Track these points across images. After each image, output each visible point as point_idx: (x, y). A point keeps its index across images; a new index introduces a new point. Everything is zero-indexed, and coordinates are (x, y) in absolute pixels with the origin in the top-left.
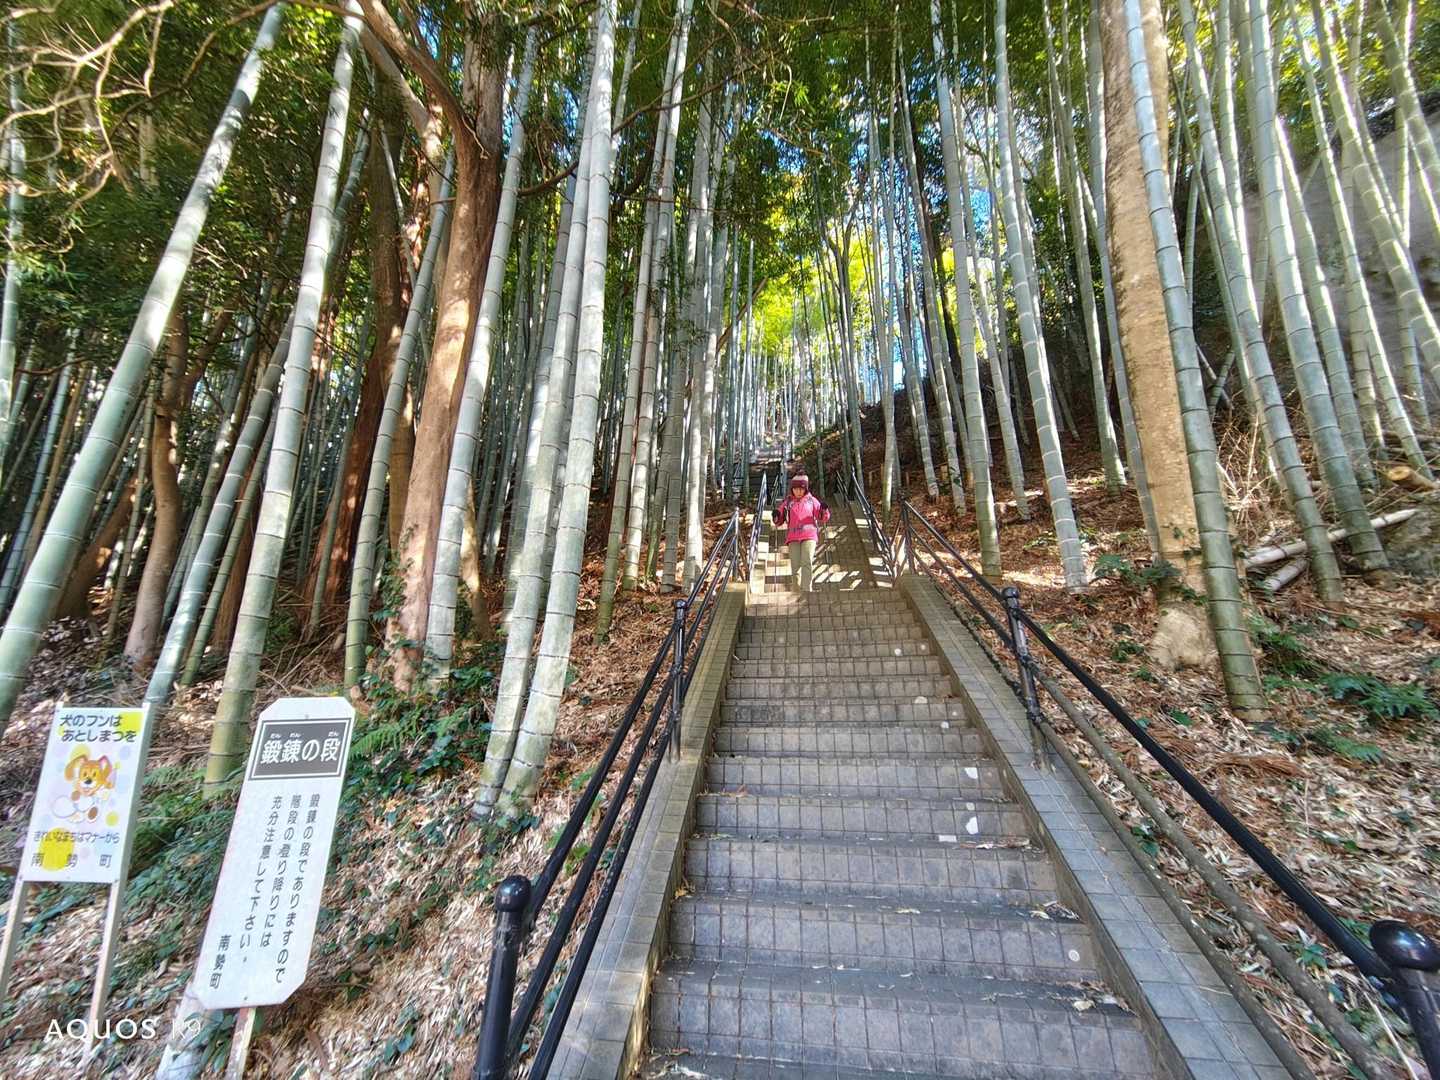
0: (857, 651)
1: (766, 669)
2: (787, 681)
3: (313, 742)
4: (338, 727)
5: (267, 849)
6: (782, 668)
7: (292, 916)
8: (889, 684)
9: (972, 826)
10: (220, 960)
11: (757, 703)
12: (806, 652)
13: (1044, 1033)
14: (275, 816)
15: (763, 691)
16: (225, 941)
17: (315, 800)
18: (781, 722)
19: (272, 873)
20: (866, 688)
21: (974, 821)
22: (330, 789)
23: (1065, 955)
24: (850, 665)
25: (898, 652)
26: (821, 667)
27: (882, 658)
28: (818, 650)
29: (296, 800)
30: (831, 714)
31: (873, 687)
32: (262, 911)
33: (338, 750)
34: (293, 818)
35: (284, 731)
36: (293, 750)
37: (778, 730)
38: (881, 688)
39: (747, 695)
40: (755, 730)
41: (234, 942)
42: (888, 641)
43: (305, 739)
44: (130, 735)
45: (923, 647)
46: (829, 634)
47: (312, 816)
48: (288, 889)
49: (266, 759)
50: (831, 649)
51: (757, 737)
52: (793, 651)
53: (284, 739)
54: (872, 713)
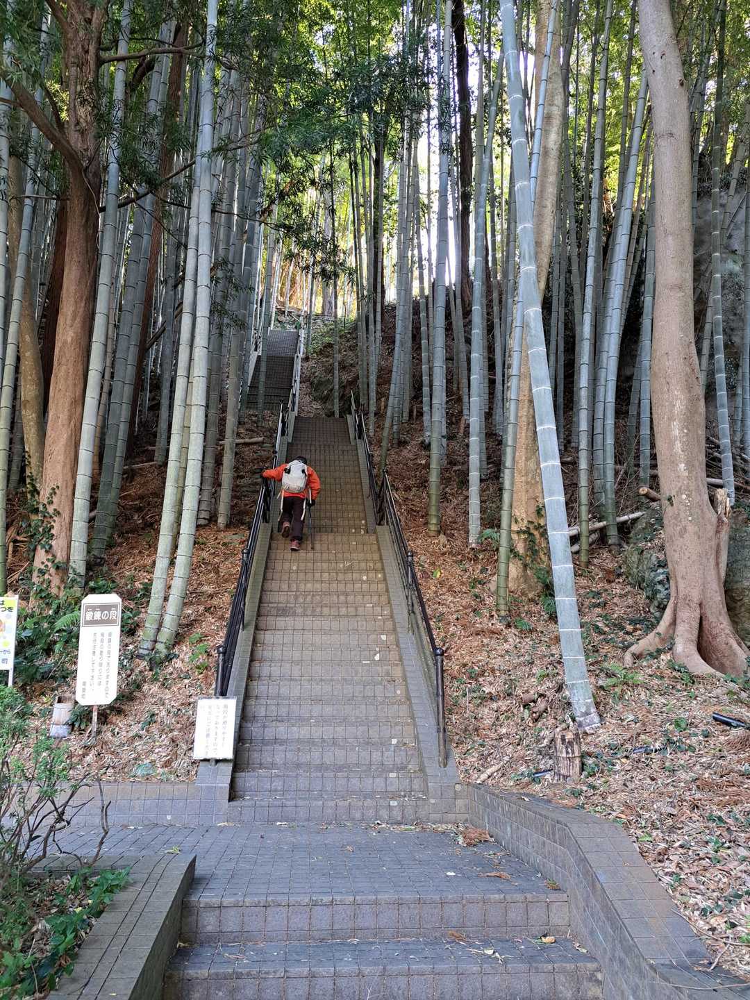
0: (341, 577)
1: (285, 587)
2: (298, 593)
3: (106, 612)
4: (115, 606)
5: (94, 652)
6: (295, 585)
7: (108, 676)
8: (355, 596)
9: (377, 658)
10: (84, 690)
11: (280, 605)
12: (310, 576)
13: (379, 707)
14: (95, 640)
15: (283, 599)
16: (84, 684)
17: (110, 634)
18: (294, 614)
19: (97, 661)
20: (342, 598)
21: (378, 655)
22: (116, 630)
23: (395, 692)
24: (335, 585)
25: (365, 578)
26: (318, 586)
27: (353, 582)
28: (318, 575)
29: (102, 635)
30: (321, 611)
31: (346, 598)
32: (96, 674)
33: (117, 615)
34: (102, 641)
35: (93, 608)
36: (98, 615)
37: (292, 619)
38: (351, 598)
39: (273, 601)
40: (280, 619)
41: (88, 684)
42: (360, 571)
43: (102, 611)
44: (10, 609)
45: (380, 576)
46: (325, 565)
47: (110, 641)
48: (105, 667)
49: (88, 619)
50: (326, 576)
51: (281, 622)
52: (301, 576)
53: (94, 611)
54: (343, 611)
